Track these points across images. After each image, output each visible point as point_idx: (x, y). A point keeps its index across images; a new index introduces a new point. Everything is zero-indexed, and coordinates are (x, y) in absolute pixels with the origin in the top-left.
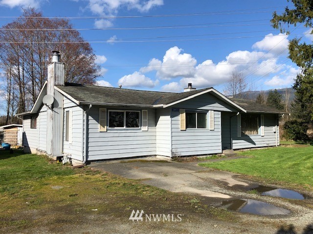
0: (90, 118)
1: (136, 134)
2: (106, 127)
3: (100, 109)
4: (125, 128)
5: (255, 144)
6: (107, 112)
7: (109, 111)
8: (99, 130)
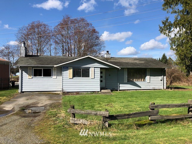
0: (23, 72)
1: (49, 80)
2: (31, 76)
3: (29, 68)
4: (42, 77)
5: (141, 87)
6: (32, 69)
7: (33, 69)
8: (28, 78)
